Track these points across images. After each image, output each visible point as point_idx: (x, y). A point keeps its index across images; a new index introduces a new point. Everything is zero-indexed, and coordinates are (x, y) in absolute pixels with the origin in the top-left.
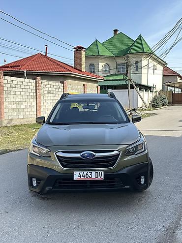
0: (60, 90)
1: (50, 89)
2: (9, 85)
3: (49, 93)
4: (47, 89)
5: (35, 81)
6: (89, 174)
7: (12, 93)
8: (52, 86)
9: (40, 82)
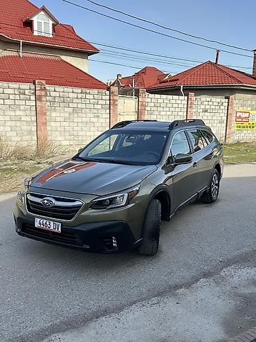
0: (222, 107)
1: (208, 107)
2: (153, 105)
3: (206, 111)
4: (203, 107)
5: (186, 97)
6: (48, 223)
7: (156, 113)
8: (210, 103)
9: (194, 98)
